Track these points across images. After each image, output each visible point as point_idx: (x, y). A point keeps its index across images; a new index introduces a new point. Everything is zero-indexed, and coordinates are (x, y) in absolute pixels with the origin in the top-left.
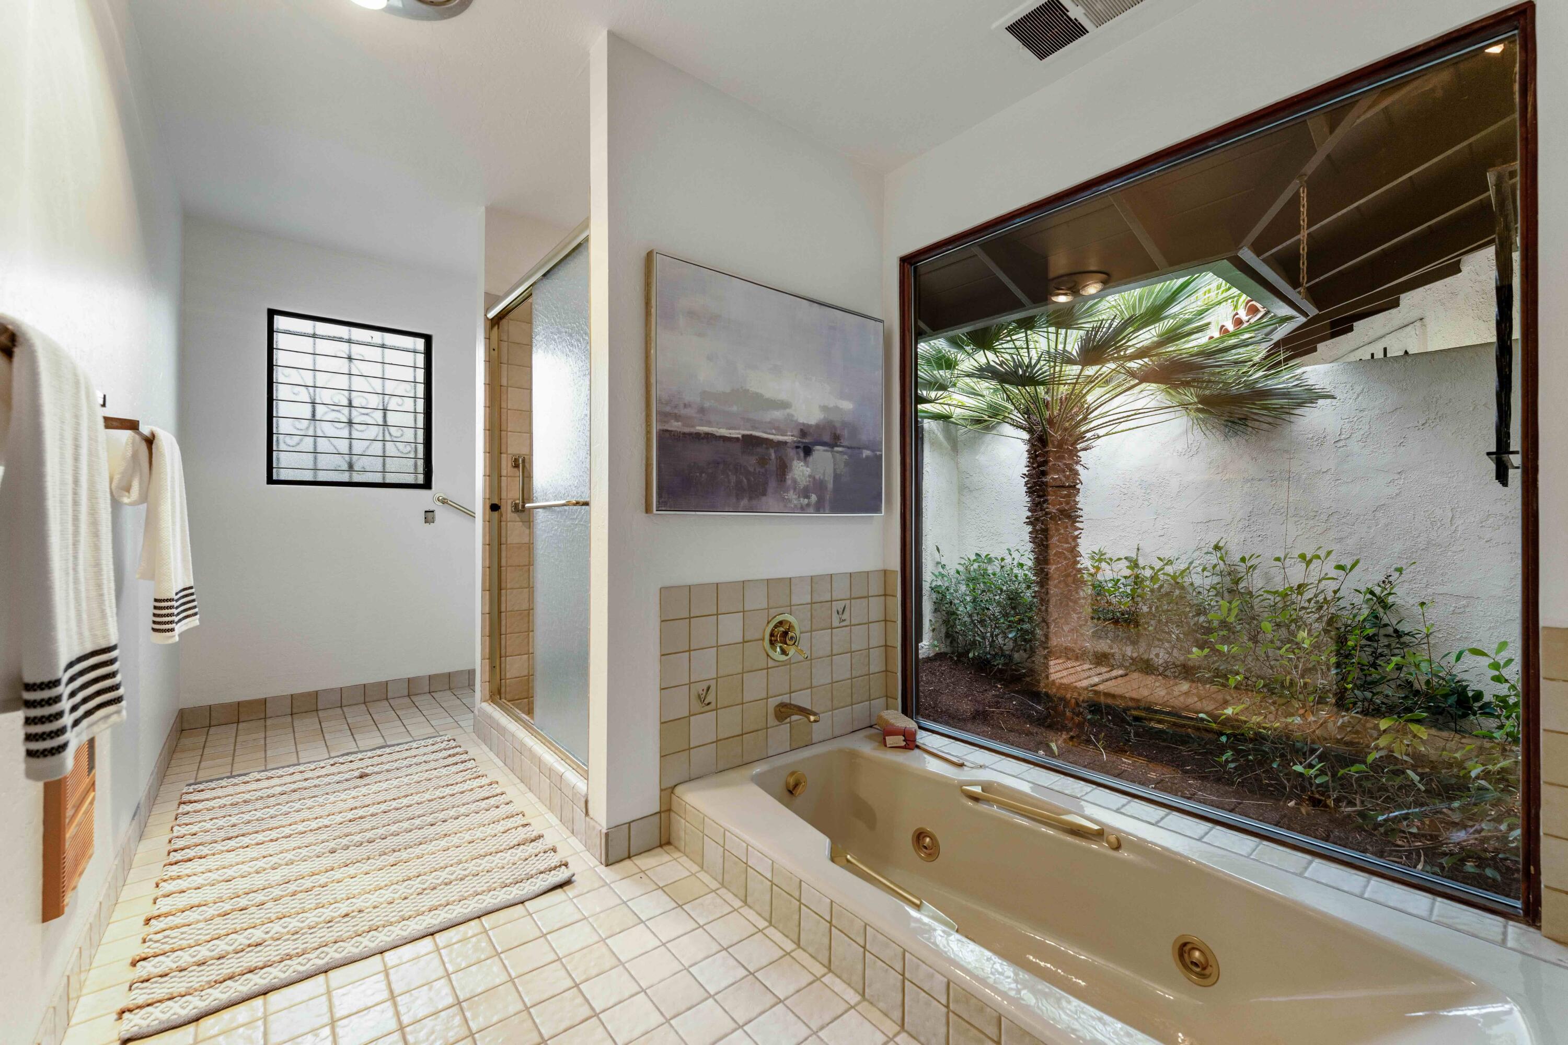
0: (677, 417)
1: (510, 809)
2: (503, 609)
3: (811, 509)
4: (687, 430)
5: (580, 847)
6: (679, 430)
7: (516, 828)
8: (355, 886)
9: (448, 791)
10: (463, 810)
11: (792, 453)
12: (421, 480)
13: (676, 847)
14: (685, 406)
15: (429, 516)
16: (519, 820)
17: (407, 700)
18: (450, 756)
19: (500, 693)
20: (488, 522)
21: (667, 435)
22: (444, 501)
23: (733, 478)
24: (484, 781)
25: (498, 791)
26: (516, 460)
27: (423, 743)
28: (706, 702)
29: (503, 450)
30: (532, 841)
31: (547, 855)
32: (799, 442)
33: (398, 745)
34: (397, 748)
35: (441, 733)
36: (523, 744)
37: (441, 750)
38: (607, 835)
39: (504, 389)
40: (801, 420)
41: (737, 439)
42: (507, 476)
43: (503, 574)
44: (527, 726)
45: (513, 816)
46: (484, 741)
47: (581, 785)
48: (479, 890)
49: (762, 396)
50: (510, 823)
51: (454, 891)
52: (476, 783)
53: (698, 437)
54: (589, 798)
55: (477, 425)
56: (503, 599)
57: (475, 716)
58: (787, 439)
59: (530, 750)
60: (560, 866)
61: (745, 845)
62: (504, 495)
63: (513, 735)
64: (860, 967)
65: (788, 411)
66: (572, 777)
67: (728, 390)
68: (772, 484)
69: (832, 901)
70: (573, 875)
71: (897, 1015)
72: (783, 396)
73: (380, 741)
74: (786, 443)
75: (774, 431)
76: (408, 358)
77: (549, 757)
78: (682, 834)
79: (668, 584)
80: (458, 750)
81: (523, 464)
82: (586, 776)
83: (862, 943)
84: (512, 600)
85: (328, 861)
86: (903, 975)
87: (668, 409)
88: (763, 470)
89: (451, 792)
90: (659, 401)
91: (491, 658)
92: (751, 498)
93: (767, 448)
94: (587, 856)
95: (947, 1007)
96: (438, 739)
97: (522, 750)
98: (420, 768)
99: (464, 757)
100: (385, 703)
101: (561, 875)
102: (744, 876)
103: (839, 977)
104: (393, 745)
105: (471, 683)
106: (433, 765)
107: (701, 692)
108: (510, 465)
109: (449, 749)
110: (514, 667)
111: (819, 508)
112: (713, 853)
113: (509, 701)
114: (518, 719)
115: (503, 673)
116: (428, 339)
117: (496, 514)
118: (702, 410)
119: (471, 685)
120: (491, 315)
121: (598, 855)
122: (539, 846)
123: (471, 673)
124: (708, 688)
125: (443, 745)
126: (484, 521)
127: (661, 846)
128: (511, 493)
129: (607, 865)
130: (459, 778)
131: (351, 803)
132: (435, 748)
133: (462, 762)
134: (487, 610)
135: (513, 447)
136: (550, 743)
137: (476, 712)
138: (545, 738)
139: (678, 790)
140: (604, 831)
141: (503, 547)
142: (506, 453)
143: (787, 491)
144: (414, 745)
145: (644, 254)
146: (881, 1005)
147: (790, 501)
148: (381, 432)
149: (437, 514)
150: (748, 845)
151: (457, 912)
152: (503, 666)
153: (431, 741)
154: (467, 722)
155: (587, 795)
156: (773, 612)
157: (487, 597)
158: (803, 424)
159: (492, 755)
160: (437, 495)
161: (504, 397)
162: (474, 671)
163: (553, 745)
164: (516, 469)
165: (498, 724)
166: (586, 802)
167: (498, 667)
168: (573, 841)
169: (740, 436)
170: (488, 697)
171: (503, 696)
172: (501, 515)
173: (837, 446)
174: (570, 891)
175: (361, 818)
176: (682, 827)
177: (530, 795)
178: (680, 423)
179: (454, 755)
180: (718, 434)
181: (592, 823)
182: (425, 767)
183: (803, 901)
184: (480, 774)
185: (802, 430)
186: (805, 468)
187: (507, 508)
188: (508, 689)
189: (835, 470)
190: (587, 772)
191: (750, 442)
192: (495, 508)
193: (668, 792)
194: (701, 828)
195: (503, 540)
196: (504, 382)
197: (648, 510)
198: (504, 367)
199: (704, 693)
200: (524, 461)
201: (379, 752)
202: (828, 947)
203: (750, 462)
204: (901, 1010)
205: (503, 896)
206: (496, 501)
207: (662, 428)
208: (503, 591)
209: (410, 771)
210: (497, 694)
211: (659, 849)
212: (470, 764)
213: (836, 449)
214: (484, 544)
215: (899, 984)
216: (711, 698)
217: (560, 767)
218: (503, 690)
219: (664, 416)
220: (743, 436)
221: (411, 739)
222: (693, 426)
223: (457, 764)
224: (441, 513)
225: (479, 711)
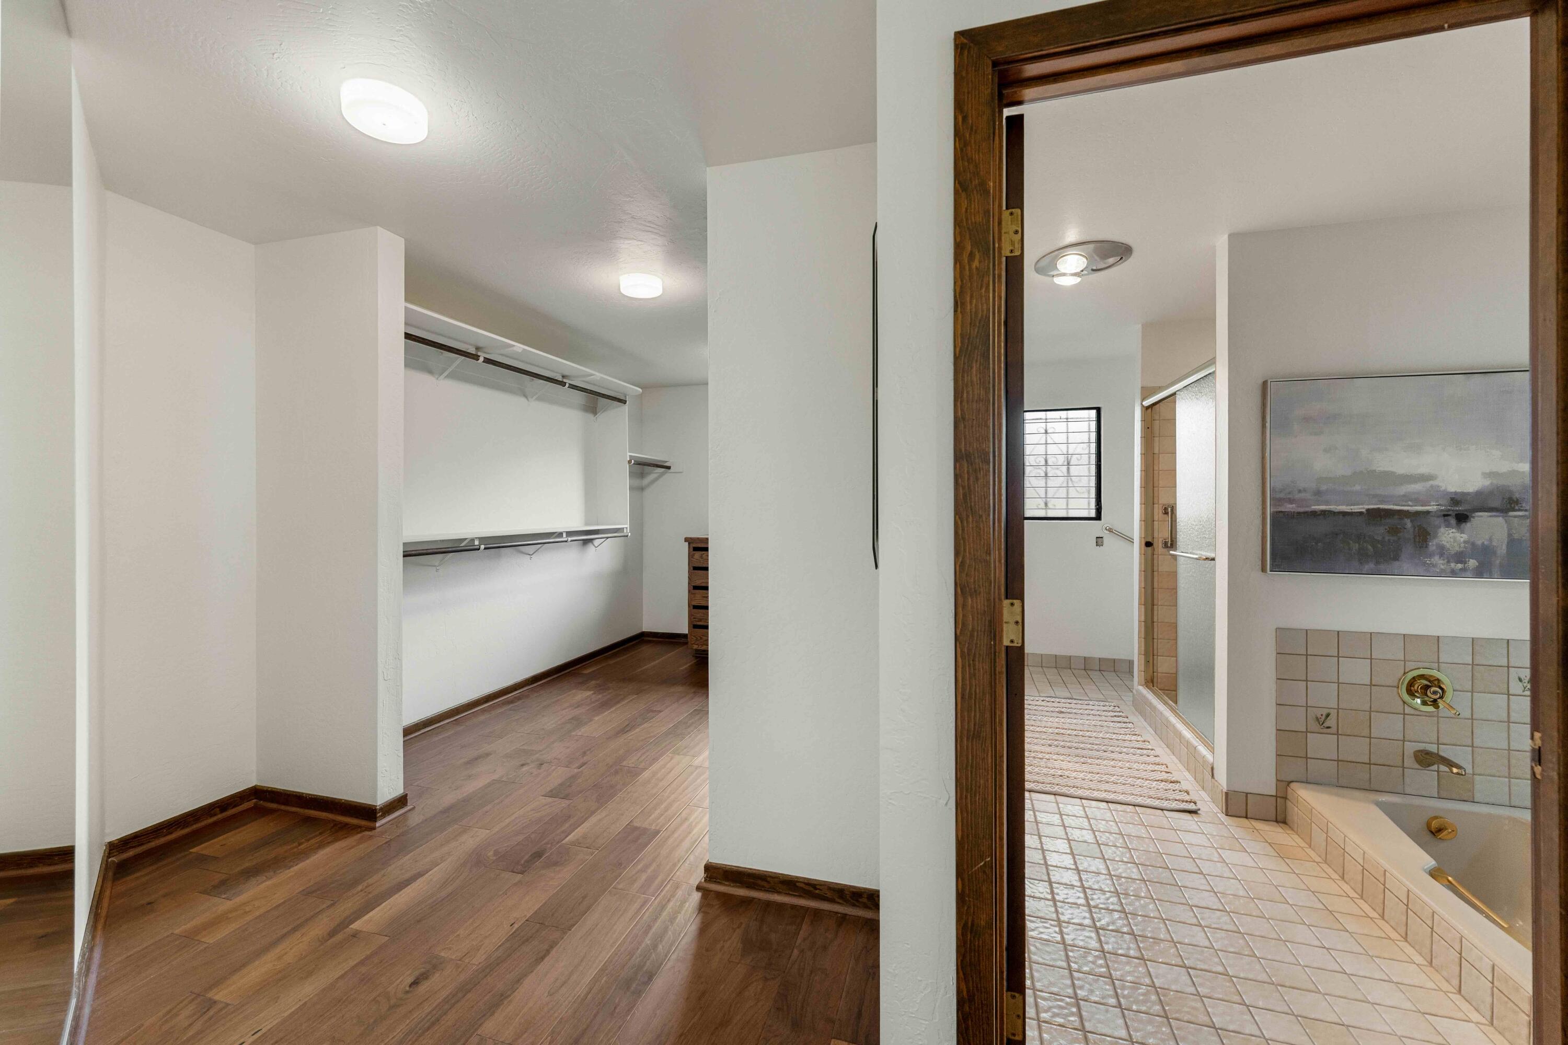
0: (1291, 501)
1: (1157, 760)
2: (1155, 619)
3: (1469, 574)
4: (1301, 510)
5: (1207, 798)
6: (1293, 511)
7: (1161, 772)
8: (1064, 765)
9: (1114, 736)
10: (1125, 750)
11: (1438, 521)
12: (1093, 514)
13: (1290, 827)
14: (1300, 491)
15: (1099, 541)
16: (1163, 768)
17: (1083, 672)
18: (1115, 716)
19: (1152, 682)
20: (1143, 555)
21: (1281, 515)
22: (1110, 530)
23: (1356, 547)
24: (1139, 738)
25: (1150, 747)
26: (1166, 509)
27: (1097, 703)
28: (1326, 725)
29: (1156, 501)
30: (1171, 782)
31: (1181, 793)
32: (1449, 510)
33: (1080, 700)
34: (1080, 702)
35: (1109, 700)
36: (1168, 721)
37: (1109, 711)
38: (1227, 794)
39: (1156, 456)
40: (1452, 489)
41: (1361, 513)
42: (1158, 521)
43: (1155, 594)
44: (1173, 710)
45: (1159, 765)
46: (1140, 713)
47: (1209, 757)
48: (1134, 793)
49: (1393, 473)
50: (1157, 768)
51: (1120, 788)
52: (1134, 738)
53: (1314, 514)
54: (1215, 767)
55: (1135, 483)
56: (1155, 613)
57: (1133, 695)
58: (1432, 508)
59: (1174, 726)
60: (1190, 802)
61: (1343, 836)
62: (1156, 535)
63: (1161, 713)
64: (1428, 942)
65: (1431, 483)
66: (1202, 750)
67: (1348, 472)
68: (1408, 549)
69: (1408, 890)
70: (1199, 810)
71: (1455, 982)
72: (1423, 470)
73: (1068, 695)
74: (1428, 512)
75: (1410, 503)
76: (1084, 426)
77: (1187, 734)
78: (1295, 818)
79: (1281, 626)
80: (1121, 714)
81: (1170, 511)
82: (1212, 750)
83: (1431, 926)
84: (1161, 613)
85: (1048, 749)
86: (1460, 954)
87: (1282, 495)
88: (1395, 538)
89: (1117, 738)
90: (1273, 490)
91: (1146, 654)
92: (1377, 563)
93: (1401, 519)
94: (1212, 805)
95: (1493, 983)
96: (1107, 704)
97: (1168, 724)
98: (1095, 718)
99: (1125, 720)
100: (1069, 670)
101: (1191, 807)
102: (1342, 858)
103: (1413, 947)
104: (1078, 700)
105: (1131, 670)
106: (1103, 718)
107: (1319, 716)
108: (1161, 513)
109: (1115, 712)
110: (1163, 665)
111: (1480, 572)
112: (1319, 837)
113: (1160, 689)
114: (1166, 703)
115: (1155, 668)
116: (1098, 410)
117: (1150, 548)
118: (1318, 493)
119: (1131, 672)
120: (1147, 403)
121: (1220, 807)
122: (1177, 786)
123: (1131, 663)
124: (1328, 715)
125: (1111, 708)
126: (1140, 554)
127: (1277, 821)
128: (1162, 534)
129: (1227, 815)
130: (1122, 731)
131: (1056, 725)
132: (1105, 708)
133: (1124, 723)
134: (1143, 618)
135: (1163, 500)
136: (1189, 725)
137: (1134, 691)
138: (1185, 721)
139: (1293, 785)
140: (1225, 790)
141: (1155, 573)
142: (1158, 504)
143: (1431, 555)
144: (1091, 703)
145: (1260, 381)
146: (1445, 973)
147: (1434, 566)
148: (1066, 480)
149: (1105, 540)
150: (1345, 836)
151: (1121, 798)
152: (1155, 662)
153: (1102, 703)
154: (1128, 698)
155: (1213, 764)
156: (1410, 665)
157: (1143, 610)
158: (1456, 493)
159: (1145, 724)
160: (1106, 526)
161: (1156, 462)
162: (1133, 661)
163: (1191, 727)
164: (1166, 515)
165: (1151, 703)
166: (1212, 769)
167: (1151, 662)
168: (1203, 793)
169: (1364, 510)
170: (1144, 683)
171: (1155, 684)
172: (1154, 550)
173: (1514, 510)
174: (1195, 817)
175: (1063, 734)
176: (1295, 812)
177: (1173, 757)
178: (1294, 505)
179: (1119, 717)
180: (1336, 511)
181: (1216, 783)
182: (1097, 718)
183: (1386, 886)
184: (1137, 733)
185: (1452, 499)
186: (1458, 535)
187: (1158, 545)
188: (1159, 680)
189: (1510, 535)
190: (1213, 748)
191: (1376, 515)
192: (1148, 544)
193: (1284, 784)
194: (1310, 817)
195: (1155, 569)
196: (1156, 451)
197: (1263, 570)
198: (1156, 439)
199: (1324, 717)
200: (1172, 510)
201: (1069, 701)
202: (1405, 923)
203: (1379, 531)
204: (1458, 979)
205: (1149, 802)
206: (1150, 540)
207: (1275, 510)
208: (1155, 607)
209: (1089, 718)
210: (1150, 682)
211: (1275, 823)
212: (1130, 725)
213: (1511, 513)
214: (1140, 571)
215: (1457, 960)
216: (1331, 722)
217: (1195, 741)
218: (1155, 680)
219: (1276, 501)
220: (1368, 510)
221: (1088, 699)
222: (1310, 506)
223: (1120, 722)
224: (1108, 539)
225: (1137, 691)
